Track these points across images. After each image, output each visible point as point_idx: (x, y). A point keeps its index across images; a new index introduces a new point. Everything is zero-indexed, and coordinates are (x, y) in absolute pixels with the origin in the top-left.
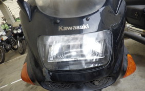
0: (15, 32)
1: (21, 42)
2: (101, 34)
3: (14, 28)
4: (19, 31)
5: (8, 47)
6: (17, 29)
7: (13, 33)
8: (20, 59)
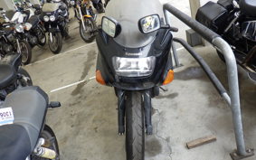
0: (46, 19)
1: (54, 35)
2: (149, 58)
3: (45, 14)
4: (53, 18)
5: (34, 40)
6: (49, 16)
7: (43, 21)
8: (54, 60)
